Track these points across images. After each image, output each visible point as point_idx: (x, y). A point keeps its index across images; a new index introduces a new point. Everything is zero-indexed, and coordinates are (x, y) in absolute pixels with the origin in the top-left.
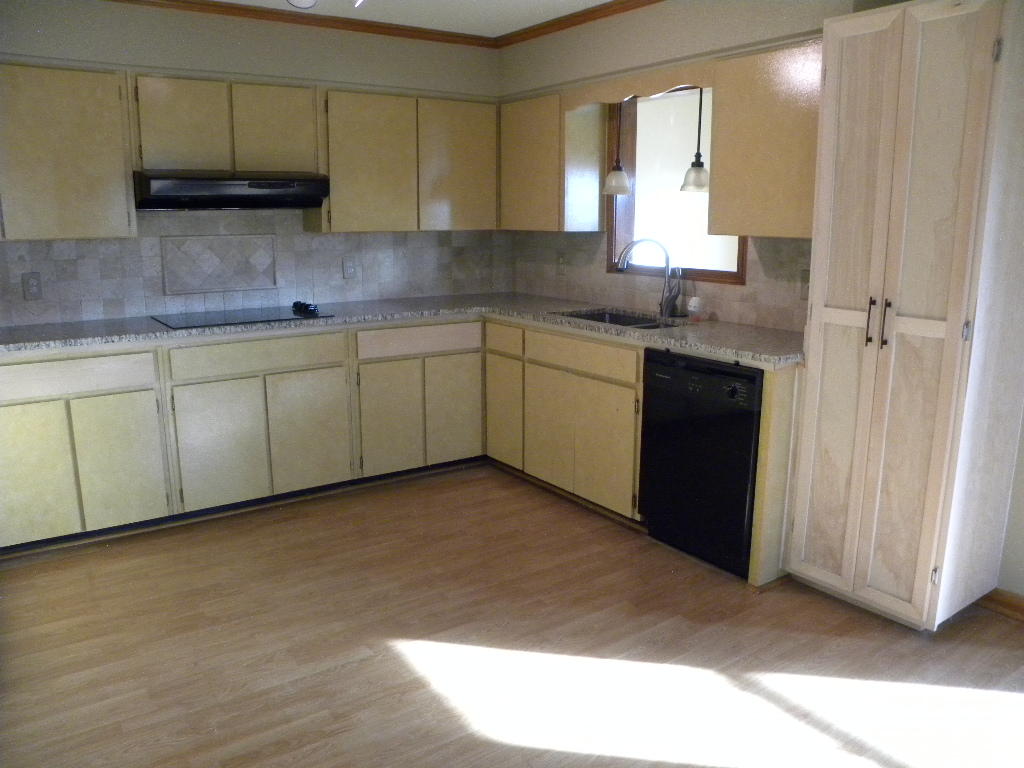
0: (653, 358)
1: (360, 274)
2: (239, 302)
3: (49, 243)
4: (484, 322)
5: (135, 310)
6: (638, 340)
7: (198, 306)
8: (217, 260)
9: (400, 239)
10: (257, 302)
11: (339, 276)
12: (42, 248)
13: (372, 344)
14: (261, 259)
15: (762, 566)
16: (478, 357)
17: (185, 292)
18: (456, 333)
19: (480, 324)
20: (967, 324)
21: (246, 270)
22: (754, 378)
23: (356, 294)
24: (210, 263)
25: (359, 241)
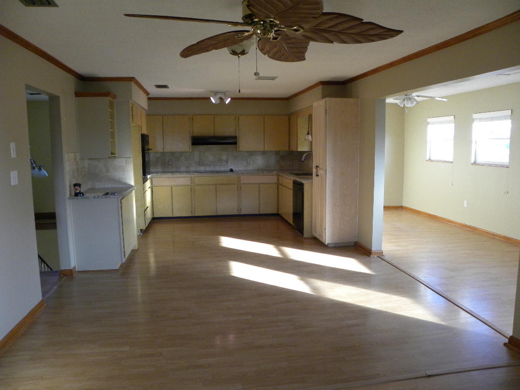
0: (295, 183)
1: (251, 163)
2: (218, 169)
3: (174, 153)
4: (278, 176)
5: (192, 169)
6: (293, 178)
7: (208, 169)
8: (213, 157)
9: (264, 153)
10: (222, 169)
11: (245, 163)
12: (173, 153)
13: (245, 179)
14: (224, 157)
15: (306, 234)
16: (276, 185)
17: (204, 165)
18: (272, 179)
19: (277, 176)
20: (326, 171)
21: (220, 160)
22: (302, 185)
23: (250, 168)
24: (211, 158)
25: (251, 153)
